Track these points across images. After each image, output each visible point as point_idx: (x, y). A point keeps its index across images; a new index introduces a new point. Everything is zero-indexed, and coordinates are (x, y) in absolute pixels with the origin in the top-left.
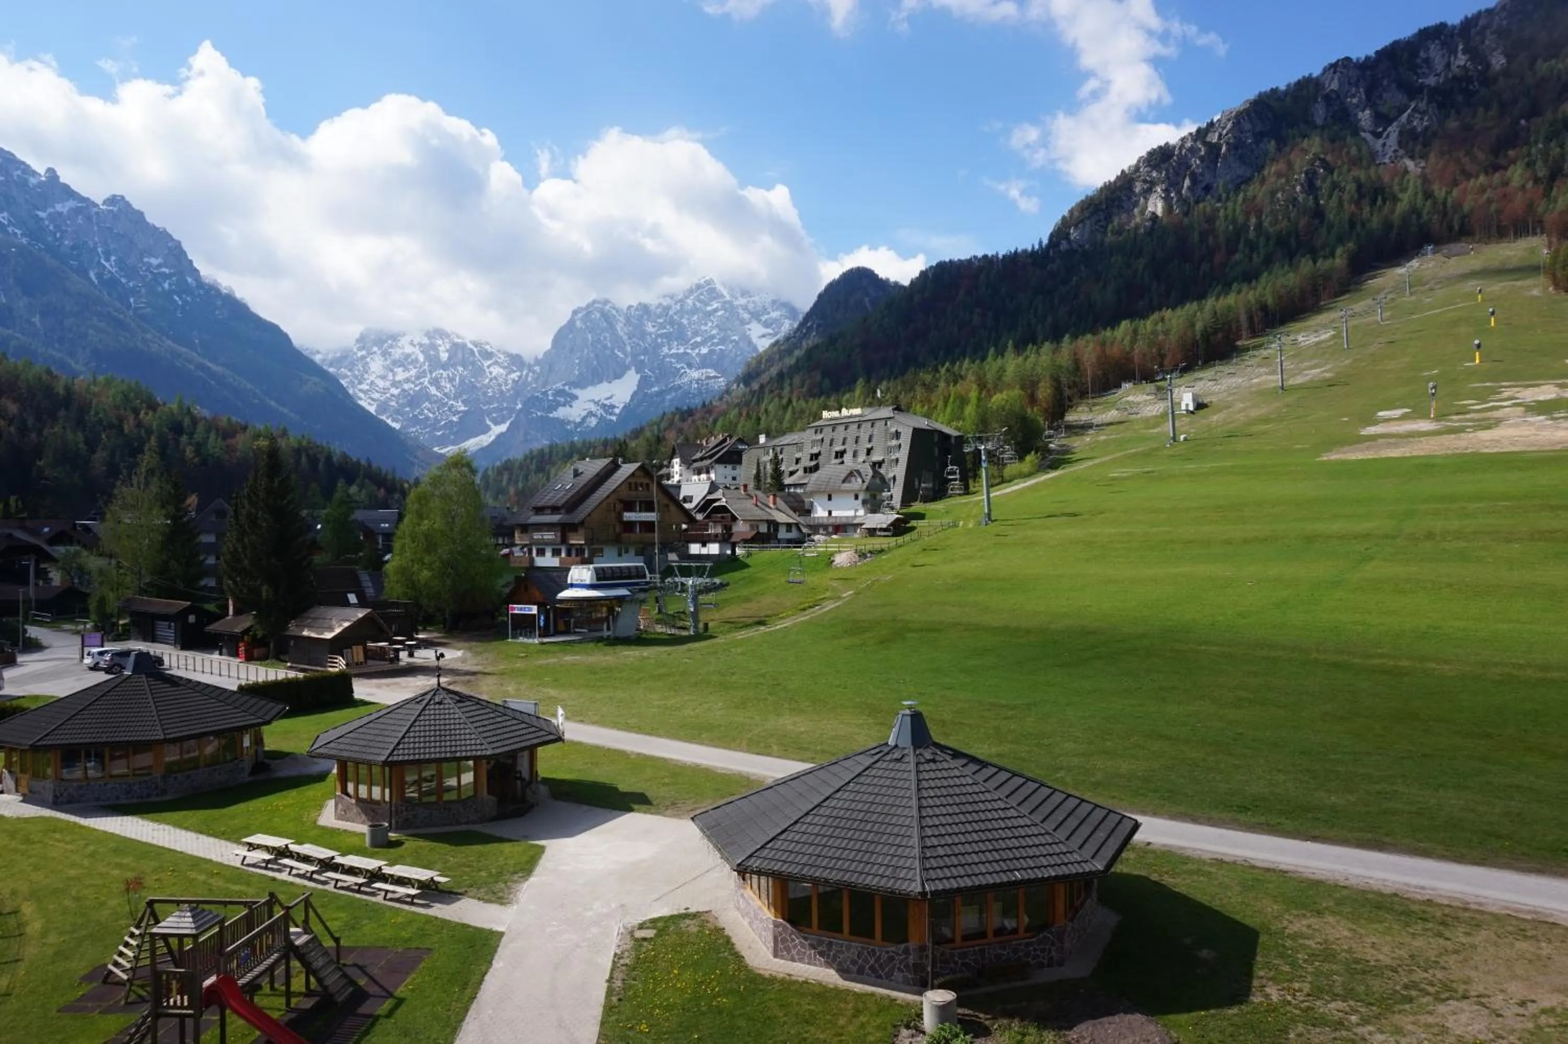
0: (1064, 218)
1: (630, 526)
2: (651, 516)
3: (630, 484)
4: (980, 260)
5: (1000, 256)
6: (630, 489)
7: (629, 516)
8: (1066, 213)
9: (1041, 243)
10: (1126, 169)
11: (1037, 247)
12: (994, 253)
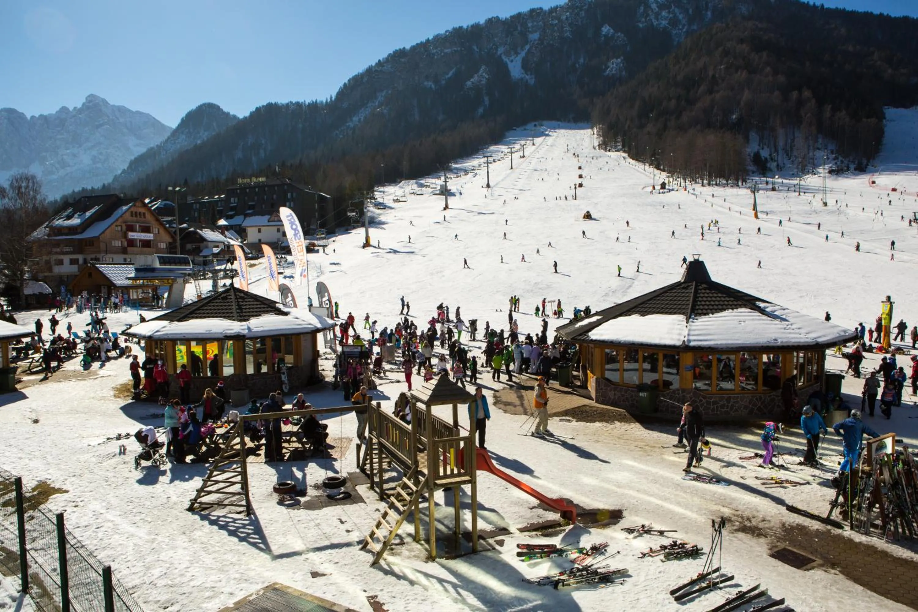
0: (345, 84)
1: (132, 243)
2: (149, 236)
3: (132, 212)
4: (294, 104)
5: (307, 103)
6: (132, 216)
7: (132, 235)
8: (346, 81)
9: (331, 97)
10: (381, 59)
11: (329, 100)
12: (303, 101)
